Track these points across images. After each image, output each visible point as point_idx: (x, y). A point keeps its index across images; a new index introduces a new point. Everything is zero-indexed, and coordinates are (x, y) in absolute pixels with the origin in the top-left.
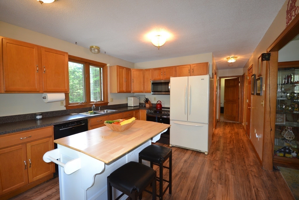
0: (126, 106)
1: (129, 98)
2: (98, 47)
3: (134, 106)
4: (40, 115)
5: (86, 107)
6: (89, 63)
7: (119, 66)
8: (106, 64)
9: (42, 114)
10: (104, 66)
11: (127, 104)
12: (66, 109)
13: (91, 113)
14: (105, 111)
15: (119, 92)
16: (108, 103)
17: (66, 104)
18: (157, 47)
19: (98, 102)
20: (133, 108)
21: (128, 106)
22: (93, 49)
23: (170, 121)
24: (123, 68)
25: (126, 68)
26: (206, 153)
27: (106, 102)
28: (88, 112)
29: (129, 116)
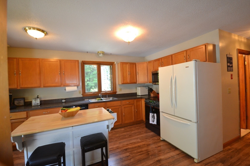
0: (135, 94)
1: (138, 88)
2: (102, 52)
3: (141, 95)
4: (64, 100)
5: (97, 95)
6: (100, 64)
7: (122, 63)
8: (114, 63)
9: (65, 99)
10: (113, 64)
11: (137, 93)
12: (83, 96)
13: (98, 100)
14: (111, 98)
15: (123, 84)
16: (116, 92)
17: (82, 93)
18: (127, 42)
19: (108, 92)
20: (140, 97)
21: (137, 94)
22: (99, 54)
23: (160, 112)
24: (126, 63)
25: (129, 63)
26: (196, 161)
27: (114, 91)
28: (96, 98)
29: (128, 104)
